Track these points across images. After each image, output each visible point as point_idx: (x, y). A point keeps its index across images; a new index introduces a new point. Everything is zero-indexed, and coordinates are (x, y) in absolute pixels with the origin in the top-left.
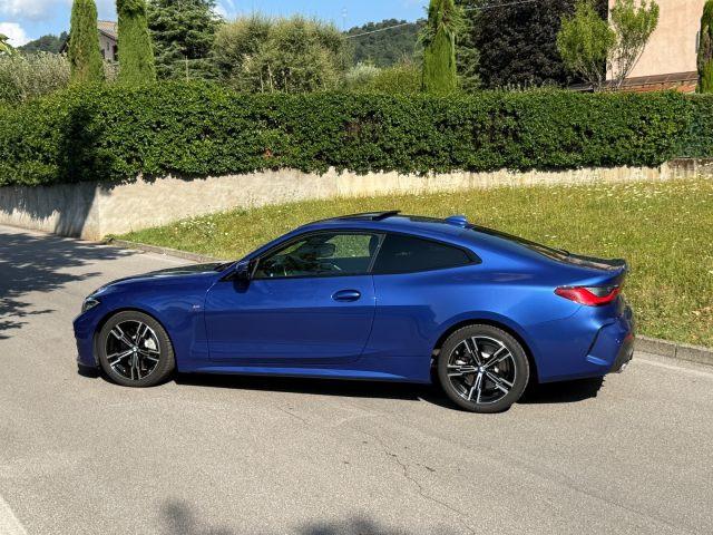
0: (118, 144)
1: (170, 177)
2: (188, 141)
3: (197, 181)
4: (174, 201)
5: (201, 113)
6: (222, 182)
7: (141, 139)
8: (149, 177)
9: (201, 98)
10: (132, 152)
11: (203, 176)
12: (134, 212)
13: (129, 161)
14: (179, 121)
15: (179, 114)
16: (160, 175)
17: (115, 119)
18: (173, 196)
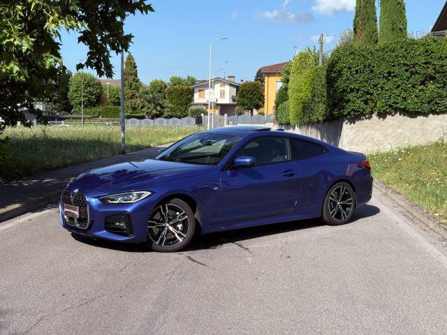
0: (358, 90)
1: (398, 114)
2: (413, 86)
3: (420, 118)
4: (401, 133)
5: (426, 63)
6: (441, 120)
7: (375, 86)
8: (382, 115)
9: (427, 51)
10: (368, 96)
11: (426, 115)
12: (368, 142)
13: (366, 102)
14: (407, 70)
15: (407, 65)
16: (390, 113)
17: (357, 71)
18: (400, 130)
